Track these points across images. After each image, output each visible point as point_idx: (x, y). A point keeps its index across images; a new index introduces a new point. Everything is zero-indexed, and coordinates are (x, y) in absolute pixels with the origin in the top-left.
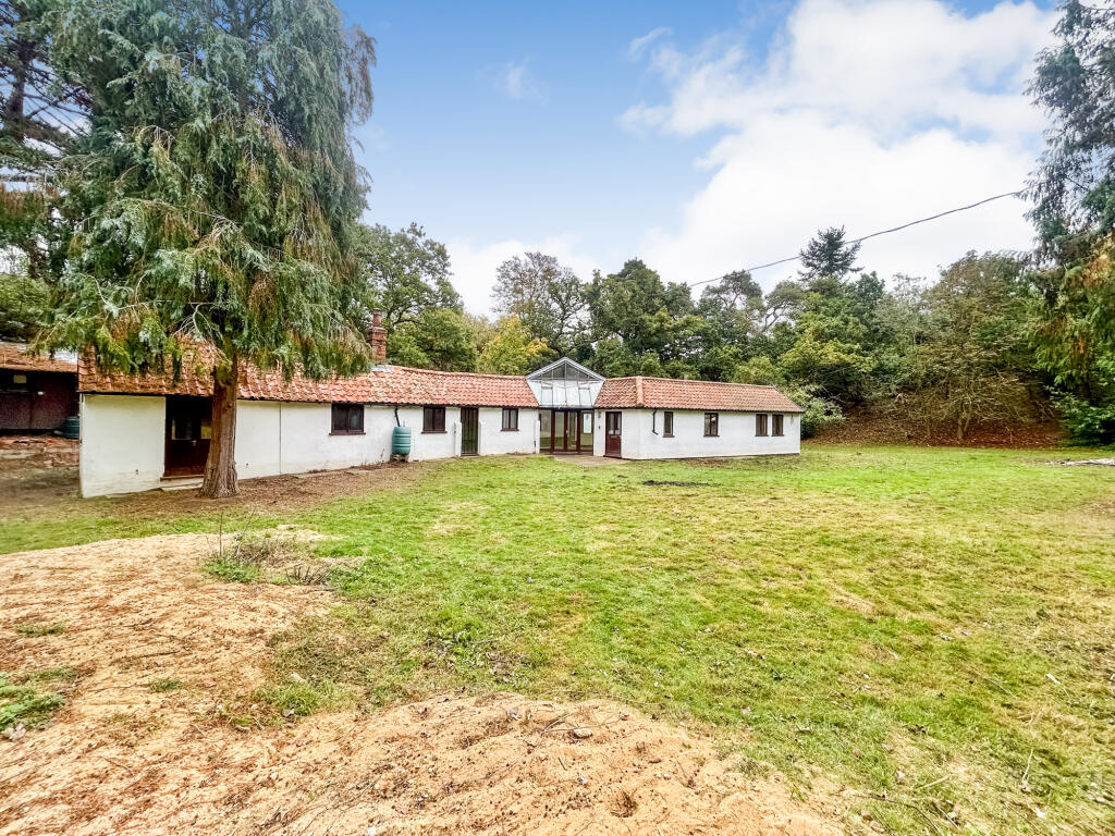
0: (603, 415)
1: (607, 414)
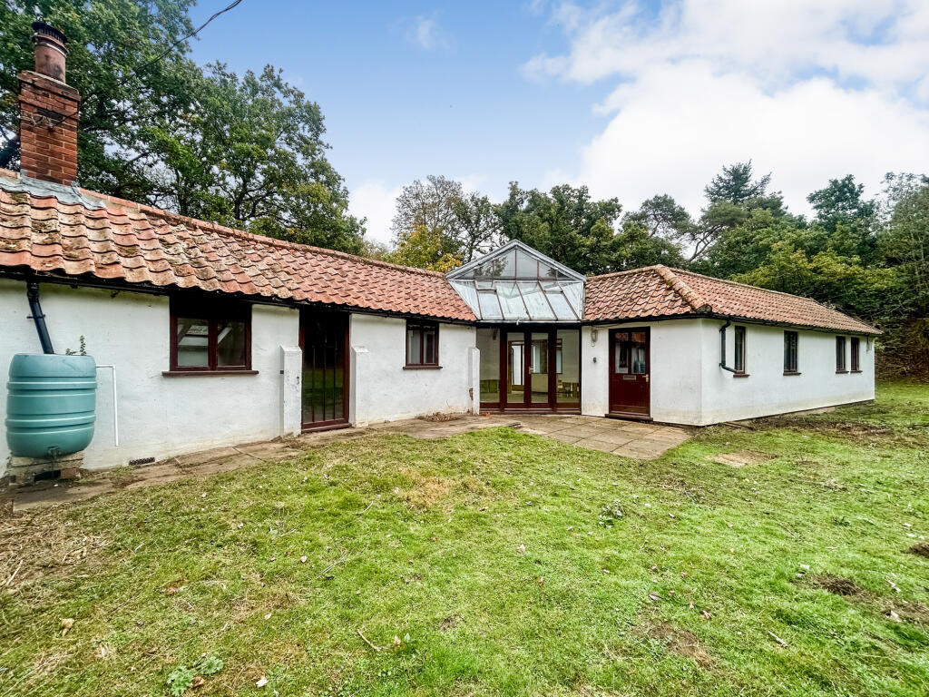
0: (604, 337)
1: (612, 334)
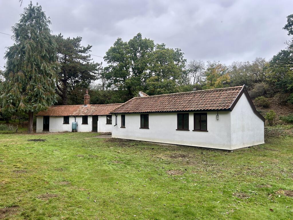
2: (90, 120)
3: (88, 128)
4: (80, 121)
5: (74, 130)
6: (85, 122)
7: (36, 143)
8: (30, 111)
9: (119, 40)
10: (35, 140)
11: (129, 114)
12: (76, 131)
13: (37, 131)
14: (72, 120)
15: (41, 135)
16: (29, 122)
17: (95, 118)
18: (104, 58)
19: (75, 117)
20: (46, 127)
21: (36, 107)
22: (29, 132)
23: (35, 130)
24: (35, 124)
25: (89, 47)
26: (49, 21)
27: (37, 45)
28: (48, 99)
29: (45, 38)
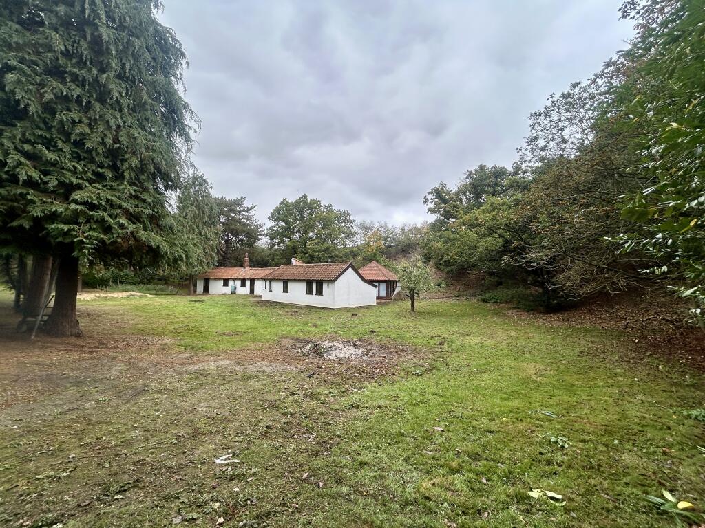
2: (248, 283)
3: (245, 291)
4: (238, 283)
5: (233, 293)
6: (243, 285)
7: (196, 304)
8: (191, 274)
9: (284, 200)
10: (195, 301)
11: (275, 280)
12: (235, 293)
13: (197, 292)
14: (231, 283)
15: (201, 297)
16: (190, 283)
17: (253, 281)
18: (269, 218)
19: (234, 280)
20: (206, 289)
21: (196, 271)
22: (189, 294)
23: (195, 291)
24: (195, 285)
25: (253, 207)
26: (211, 187)
27: (199, 212)
28: (208, 263)
29: (207, 205)
